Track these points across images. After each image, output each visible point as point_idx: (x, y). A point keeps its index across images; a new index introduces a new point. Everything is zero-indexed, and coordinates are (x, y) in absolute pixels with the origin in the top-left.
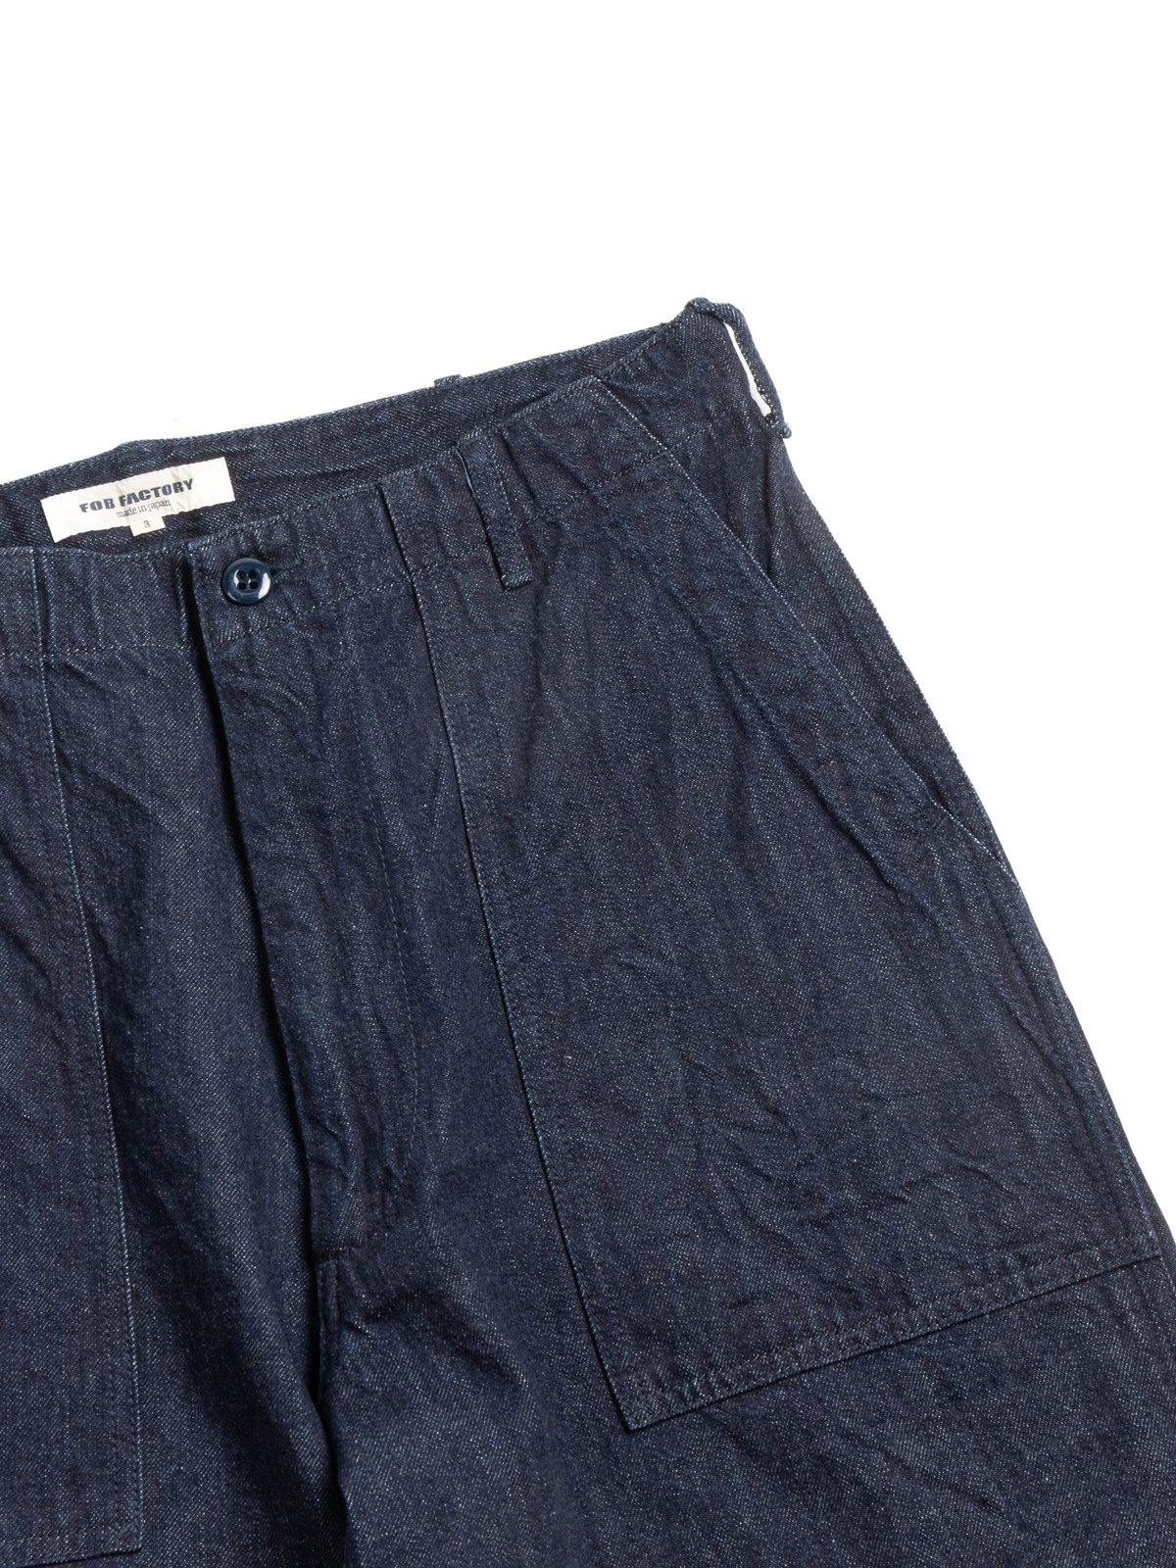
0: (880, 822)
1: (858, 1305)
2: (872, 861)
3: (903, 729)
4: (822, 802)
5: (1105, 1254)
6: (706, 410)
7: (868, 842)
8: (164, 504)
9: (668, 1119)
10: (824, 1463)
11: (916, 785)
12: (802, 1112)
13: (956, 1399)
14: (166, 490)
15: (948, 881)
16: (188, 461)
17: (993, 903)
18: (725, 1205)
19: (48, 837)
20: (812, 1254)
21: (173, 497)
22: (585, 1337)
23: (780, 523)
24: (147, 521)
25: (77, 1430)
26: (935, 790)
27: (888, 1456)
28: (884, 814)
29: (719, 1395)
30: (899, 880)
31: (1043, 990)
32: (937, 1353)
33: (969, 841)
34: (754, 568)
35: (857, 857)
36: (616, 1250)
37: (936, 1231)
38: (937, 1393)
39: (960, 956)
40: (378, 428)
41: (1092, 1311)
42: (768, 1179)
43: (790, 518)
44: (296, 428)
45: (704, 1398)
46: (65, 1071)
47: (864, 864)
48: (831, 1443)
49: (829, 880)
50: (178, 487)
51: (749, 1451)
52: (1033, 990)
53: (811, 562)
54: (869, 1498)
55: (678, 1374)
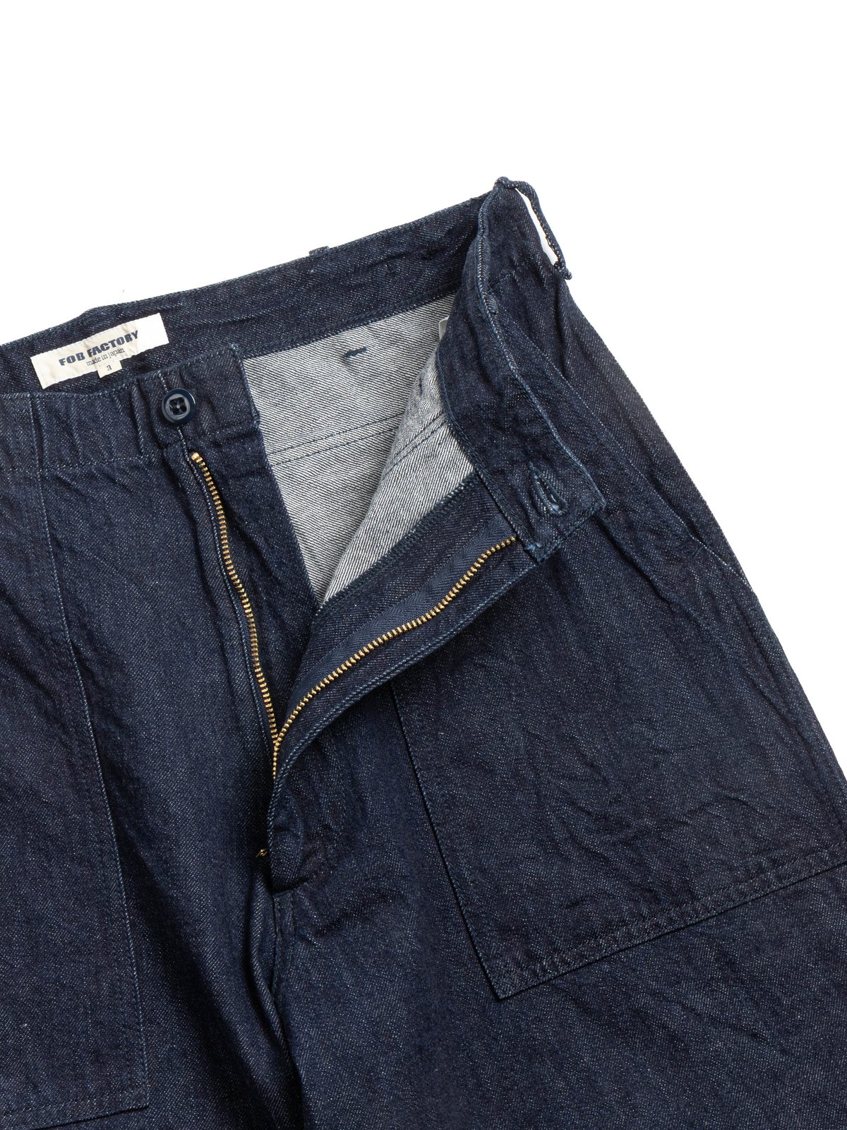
0: (655, 554)
1: (658, 901)
2: (651, 583)
3: (668, 485)
4: (612, 540)
5: (833, 855)
6: (511, 261)
7: (647, 569)
8: (120, 351)
9: (516, 774)
10: (639, 1014)
11: (680, 525)
12: (611, 765)
13: (731, 964)
14: (120, 341)
15: (706, 594)
16: (133, 318)
17: (739, 608)
18: (560, 835)
19: (45, 598)
20: (623, 866)
21: (126, 346)
22: (463, 934)
23: (569, 340)
24: (109, 365)
25: (97, 1023)
26: (693, 528)
27: (684, 1007)
28: (657, 547)
29: (562, 971)
30: (671, 595)
31: (777, 668)
32: (716, 931)
33: (719, 564)
34: (556, 374)
35: (639, 579)
36: (483, 871)
37: (711, 844)
38: (717, 960)
39: (717, 648)
40: (271, 287)
41: (825, 895)
42: (589, 813)
43: (576, 336)
44: (210, 291)
45: (551, 973)
46: (71, 766)
47: (645, 584)
48: (643, 1000)
49: (620, 597)
50: (128, 338)
51: (584, 1009)
52: (771, 669)
53: (593, 366)
54: (672, 1038)
55: (532, 957)
